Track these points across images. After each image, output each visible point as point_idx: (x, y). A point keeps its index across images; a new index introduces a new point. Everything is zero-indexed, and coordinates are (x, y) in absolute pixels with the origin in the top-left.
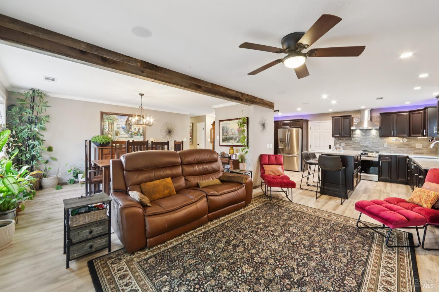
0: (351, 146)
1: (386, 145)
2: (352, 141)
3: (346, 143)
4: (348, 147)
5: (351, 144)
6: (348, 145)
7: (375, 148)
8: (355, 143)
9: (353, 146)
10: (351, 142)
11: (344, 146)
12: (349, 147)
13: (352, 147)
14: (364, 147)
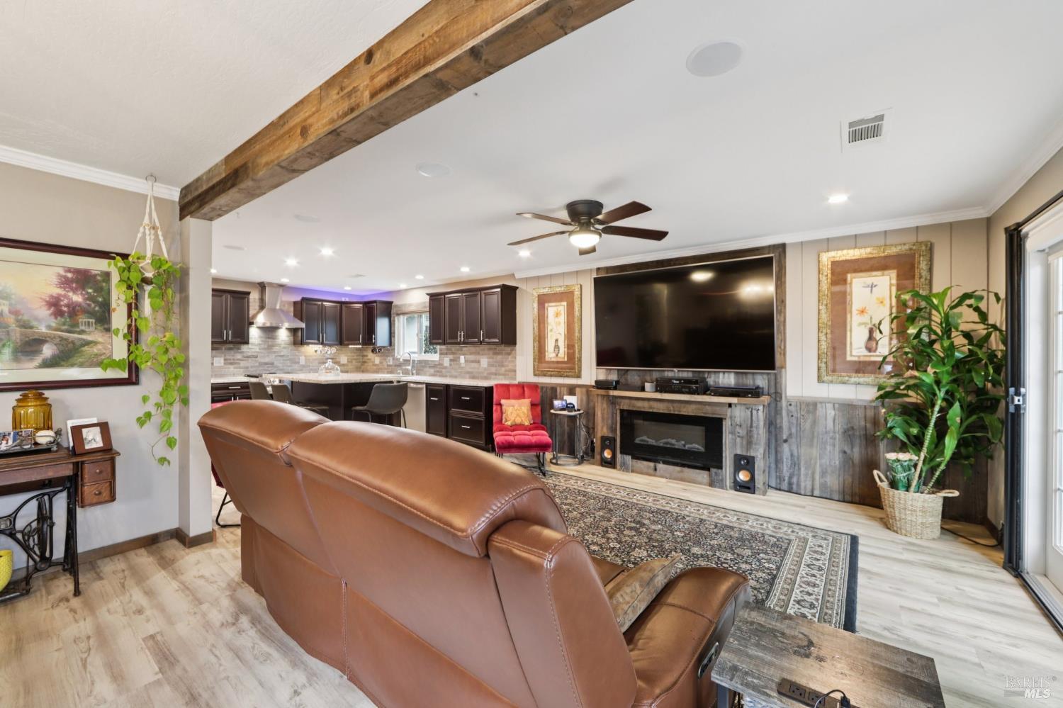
0: (239, 364)
1: (302, 361)
2: (240, 353)
3: (228, 357)
4: (232, 367)
5: (238, 359)
6: (231, 364)
7: (285, 368)
8: (248, 357)
9: (243, 364)
10: (239, 356)
11: (222, 364)
12: (235, 368)
13: (240, 368)
14: (266, 366)
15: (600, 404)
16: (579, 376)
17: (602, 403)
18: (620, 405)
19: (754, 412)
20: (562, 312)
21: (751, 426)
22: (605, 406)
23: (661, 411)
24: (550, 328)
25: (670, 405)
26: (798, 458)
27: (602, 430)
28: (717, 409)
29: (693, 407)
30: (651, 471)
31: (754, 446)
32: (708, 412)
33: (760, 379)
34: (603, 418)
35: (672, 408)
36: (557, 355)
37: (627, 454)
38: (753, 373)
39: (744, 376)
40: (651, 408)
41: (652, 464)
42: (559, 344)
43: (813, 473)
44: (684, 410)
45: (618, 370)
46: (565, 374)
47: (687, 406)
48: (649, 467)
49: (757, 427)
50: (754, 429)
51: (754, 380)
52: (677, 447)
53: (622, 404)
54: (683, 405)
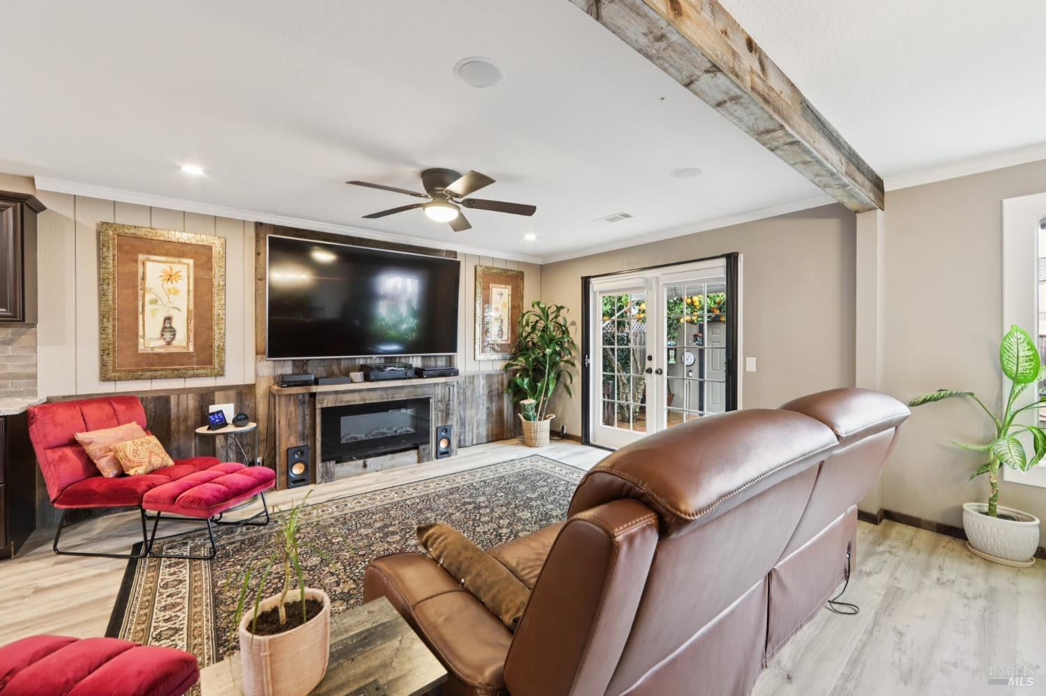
15: (283, 408)
16: (221, 374)
17: (287, 406)
18: (322, 403)
19: (451, 388)
20: (184, 274)
21: (449, 400)
22: (292, 408)
23: (374, 401)
24: (148, 297)
25: (383, 393)
26: (464, 420)
27: (288, 439)
28: (426, 390)
29: (406, 391)
30: (360, 470)
31: (451, 416)
32: (420, 394)
33: (440, 361)
34: (289, 425)
35: (385, 396)
36: (169, 343)
37: (330, 460)
38: (435, 356)
39: (428, 359)
40: (363, 399)
41: (361, 462)
42: (174, 325)
43: (473, 428)
44: (398, 395)
45: (294, 361)
46: (191, 372)
47: (401, 391)
48: (357, 467)
49: (453, 400)
50: (451, 402)
51: (436, 361)
52: (389, 435)
53: (325, 401)
54: (397, 391)
